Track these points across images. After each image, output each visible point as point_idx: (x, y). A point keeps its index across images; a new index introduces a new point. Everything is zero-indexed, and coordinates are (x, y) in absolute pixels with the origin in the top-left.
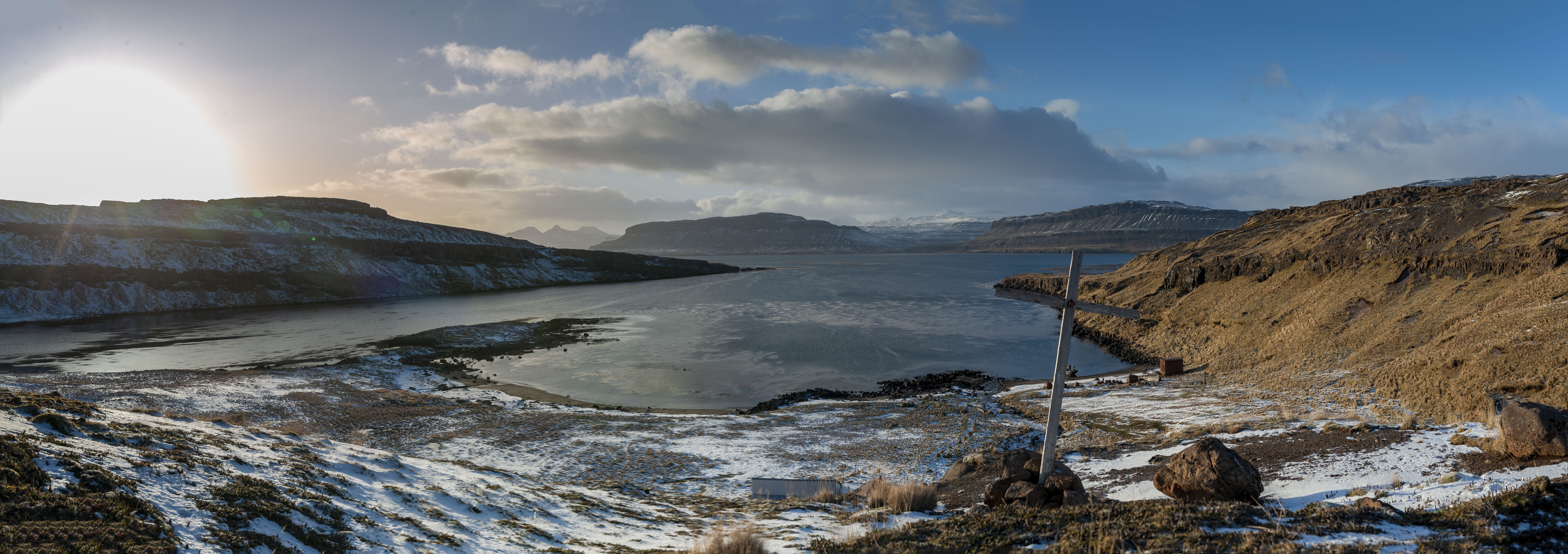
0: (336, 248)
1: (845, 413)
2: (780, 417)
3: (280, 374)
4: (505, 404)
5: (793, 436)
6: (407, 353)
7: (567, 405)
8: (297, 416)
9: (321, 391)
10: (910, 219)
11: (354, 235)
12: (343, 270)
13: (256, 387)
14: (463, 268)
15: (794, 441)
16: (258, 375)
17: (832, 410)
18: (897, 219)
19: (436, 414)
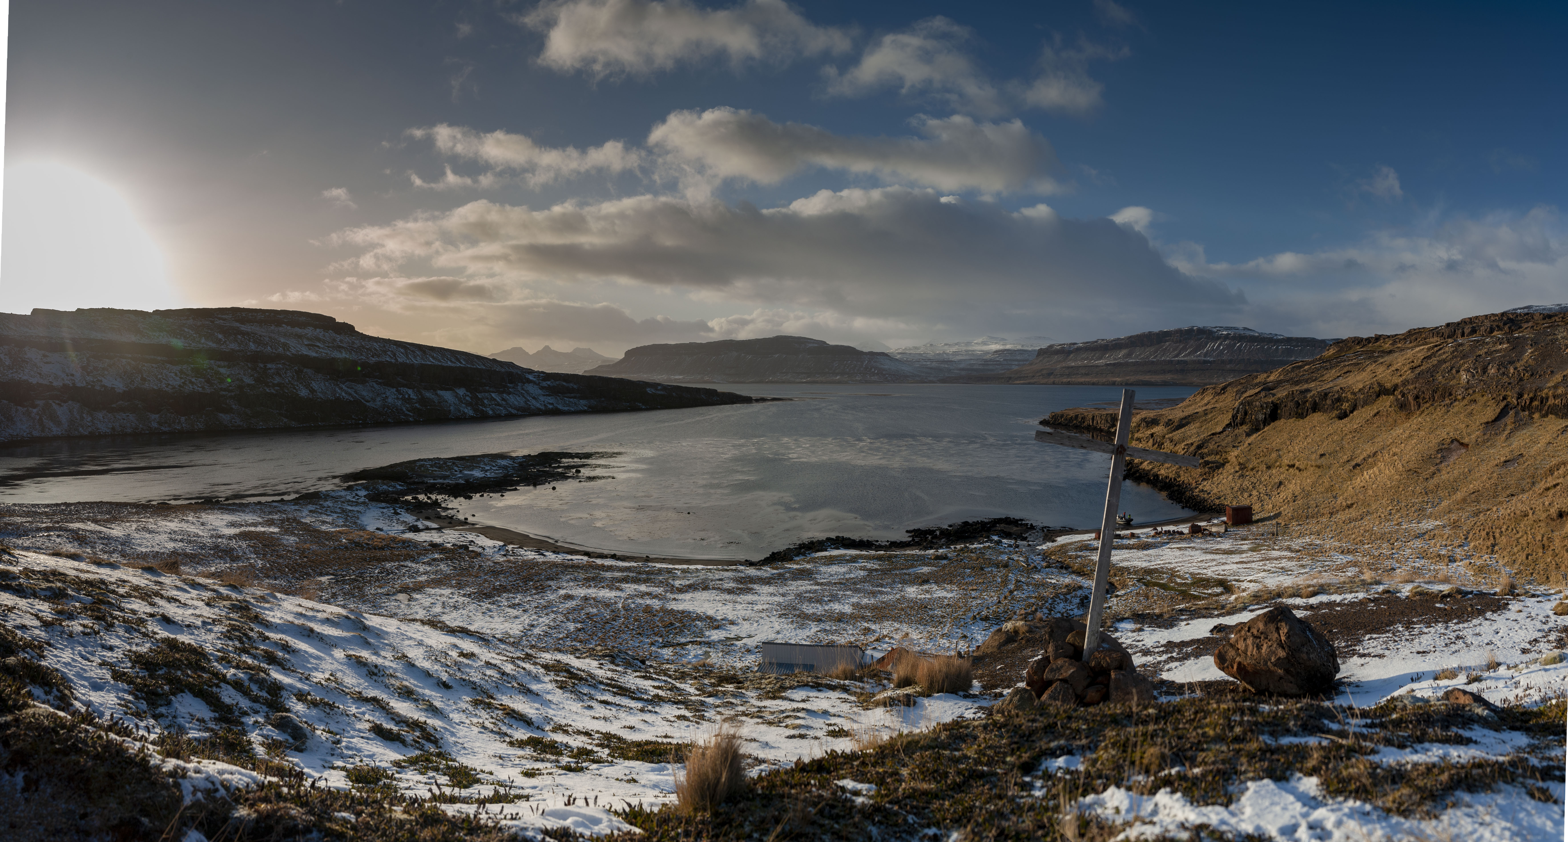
0: (296, 368)
1: (869, 565)
2: (796, 569)
3: (229, 510)
4: (484, 549)
5: (810, 592)
6: (374, 488)
7: (554, 552)
8: (248, 559)
9: (276, 530)
10: (946, 345)
11: (317, 353)
12: (304, 393)
13: (203, 524)
14: (440, 392)
15: (811, 598)
16: (205, 510)
17: (854, 562)
18: (931, 345)
19: (405, 560)
